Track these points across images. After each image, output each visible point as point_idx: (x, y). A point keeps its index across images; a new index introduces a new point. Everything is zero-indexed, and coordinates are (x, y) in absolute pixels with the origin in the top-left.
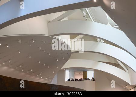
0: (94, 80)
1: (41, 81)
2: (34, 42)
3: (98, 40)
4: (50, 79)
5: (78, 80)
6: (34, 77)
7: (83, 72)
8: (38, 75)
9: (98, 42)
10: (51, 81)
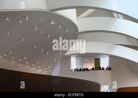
0: (109, 70)
1: (39, 71)
2: (27, 19)
3: (115, 15)
4: (51, 69)
5: (89, 70)
6: (28, 67)
7: (95, 58)
8: (34, 63)
9: (114, 17)
10: (52, 72)
